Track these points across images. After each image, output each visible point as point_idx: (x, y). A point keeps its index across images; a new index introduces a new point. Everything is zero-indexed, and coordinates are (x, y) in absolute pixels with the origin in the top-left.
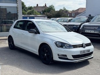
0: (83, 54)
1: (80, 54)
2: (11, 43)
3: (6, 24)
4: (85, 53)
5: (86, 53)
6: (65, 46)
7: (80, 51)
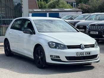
0: (80, 56)
1: (76, 56)
2: (7, 48)
3: (5, 24)
4: (82, 55)
5: (84, 55)
6: (58, 46)
7: (75, 52)
